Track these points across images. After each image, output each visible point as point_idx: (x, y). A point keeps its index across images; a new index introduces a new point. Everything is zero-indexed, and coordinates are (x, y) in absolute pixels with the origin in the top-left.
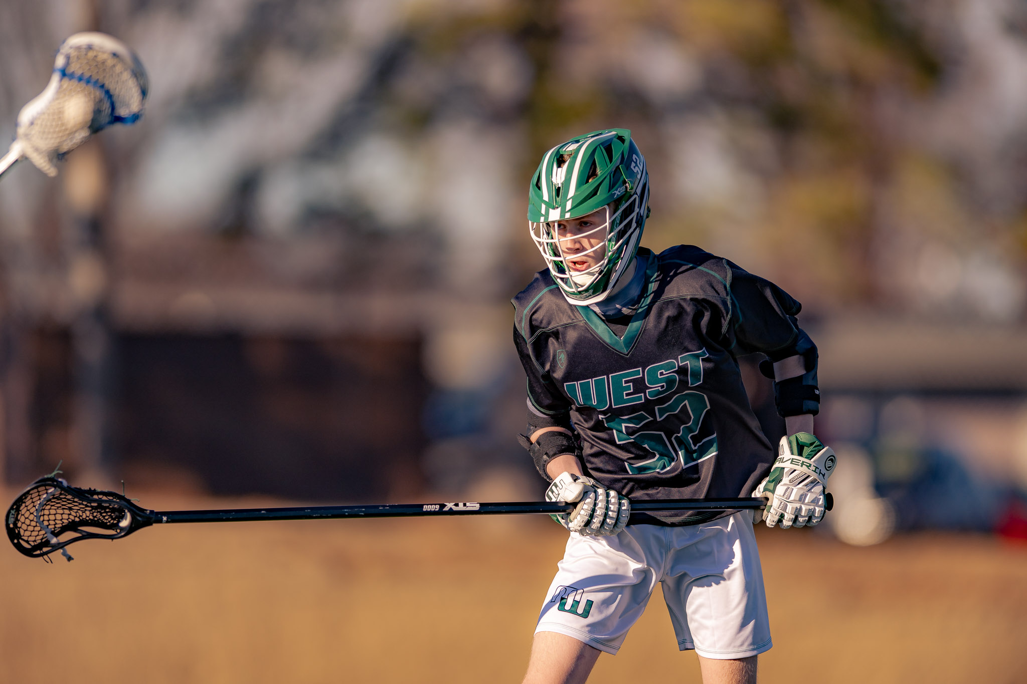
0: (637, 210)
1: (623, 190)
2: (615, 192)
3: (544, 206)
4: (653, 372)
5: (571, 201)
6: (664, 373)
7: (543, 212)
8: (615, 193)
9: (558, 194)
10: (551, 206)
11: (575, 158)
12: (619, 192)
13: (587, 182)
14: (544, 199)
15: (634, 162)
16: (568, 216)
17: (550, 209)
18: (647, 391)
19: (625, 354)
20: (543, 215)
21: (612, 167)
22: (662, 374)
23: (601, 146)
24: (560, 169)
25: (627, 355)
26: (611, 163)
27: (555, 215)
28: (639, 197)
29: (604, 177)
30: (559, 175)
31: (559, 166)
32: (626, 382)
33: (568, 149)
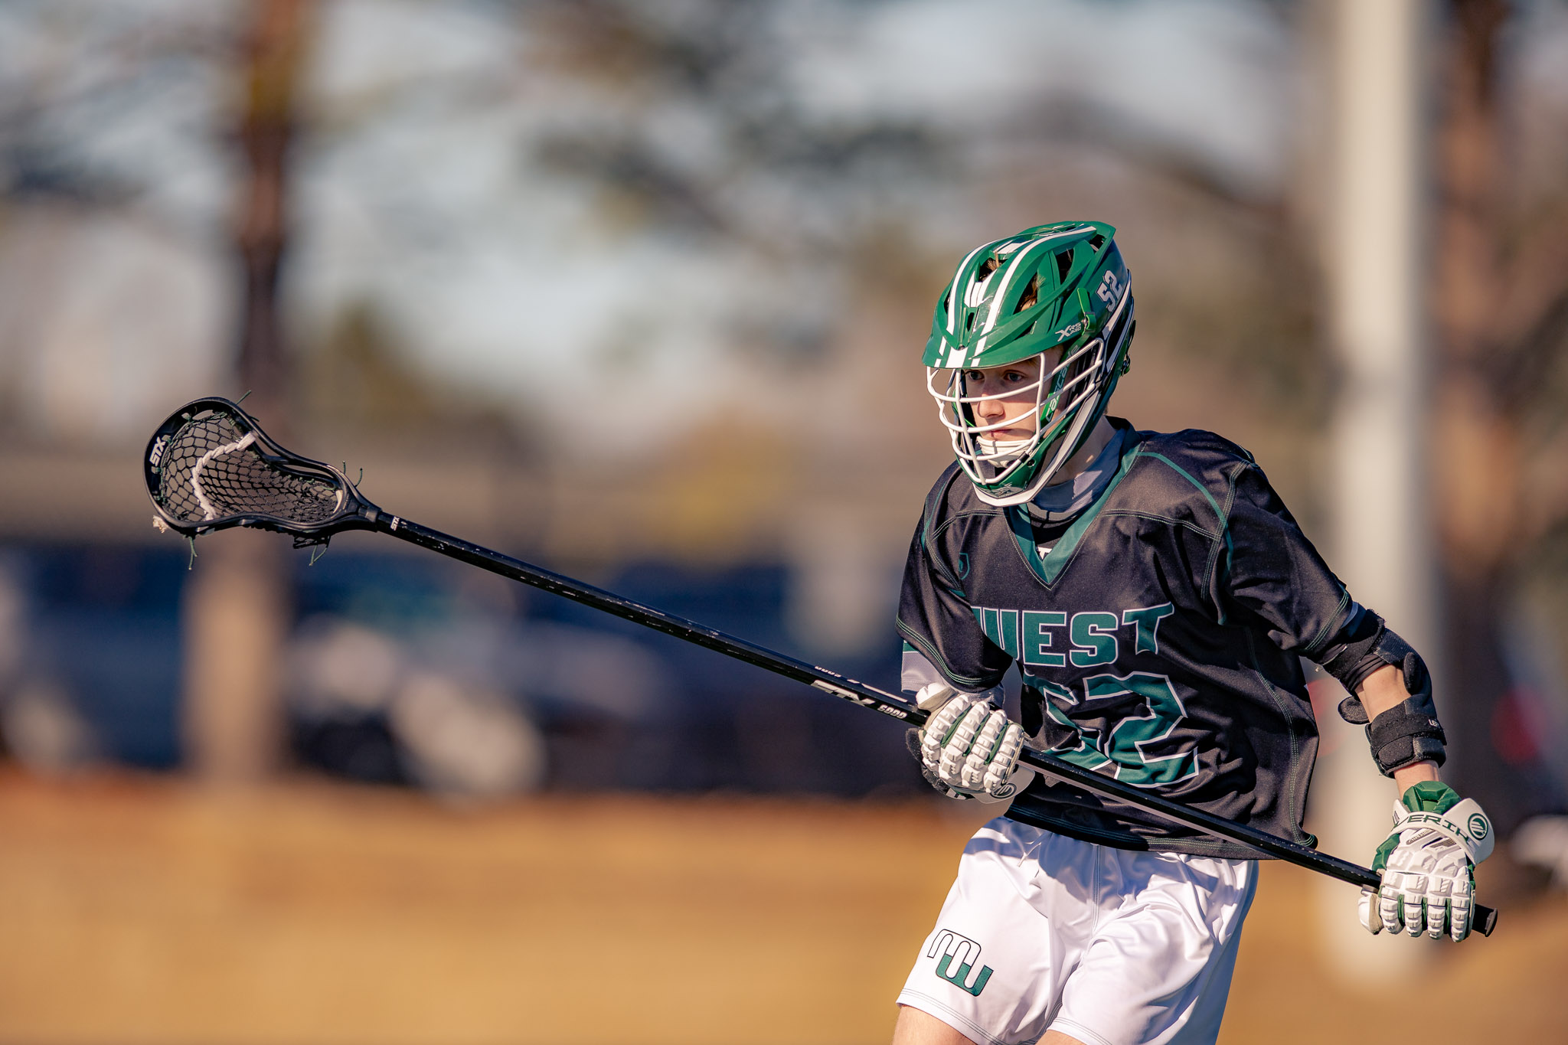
0: (1098, 362)
1: (1077, 330)
2: (1061, 331)
3: (944, 341)
4: (1083, 623)
5: (985, 338)
6: (1097, 629)
7: (941, 351)
8: (1061, 334)
9: (969, 325)
10: (955, 342)
11: (1006, 268)
12: (1069, 332)
13: (1018, 309)
14: (947, 329)
15: (1105, 283)
16: (975, 363)
17: (952, 349)
18: (1071, 651)
19: (1047, 585)
20: (939, 356)
21: (1062, 288)
22: (1094, 630)
23: (1052, 252)
24: (978, 284)
25: (1049, 587)
26: (1062, 283)
27: (957, 359)
28: (1105, 342)
29: (1046, 305)
30: (975, 294)
31: (980, 279)
32: (1045, 629)
33: (1002, 252)
